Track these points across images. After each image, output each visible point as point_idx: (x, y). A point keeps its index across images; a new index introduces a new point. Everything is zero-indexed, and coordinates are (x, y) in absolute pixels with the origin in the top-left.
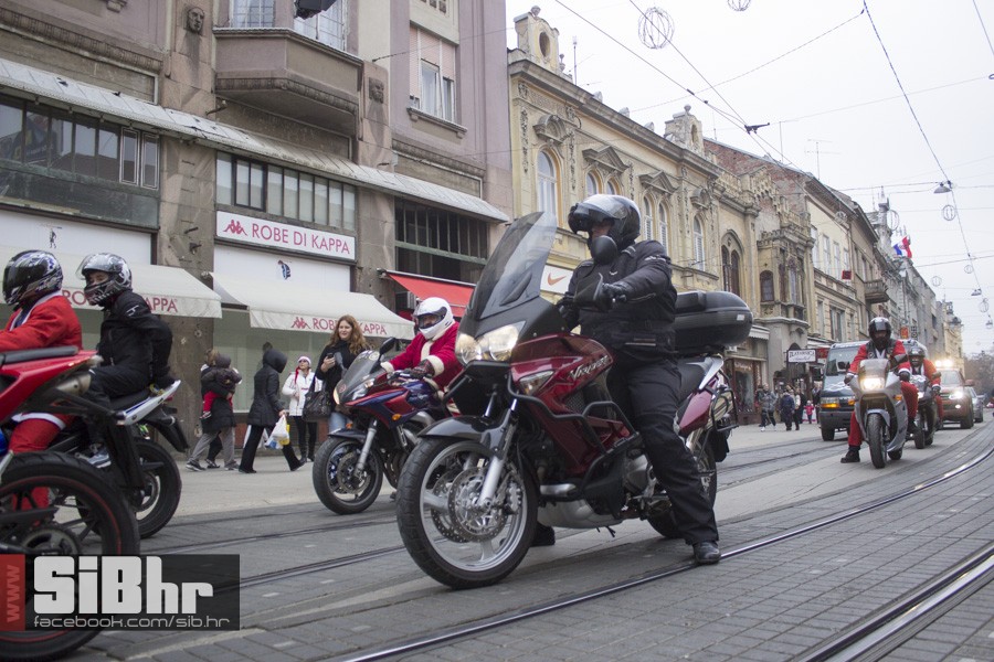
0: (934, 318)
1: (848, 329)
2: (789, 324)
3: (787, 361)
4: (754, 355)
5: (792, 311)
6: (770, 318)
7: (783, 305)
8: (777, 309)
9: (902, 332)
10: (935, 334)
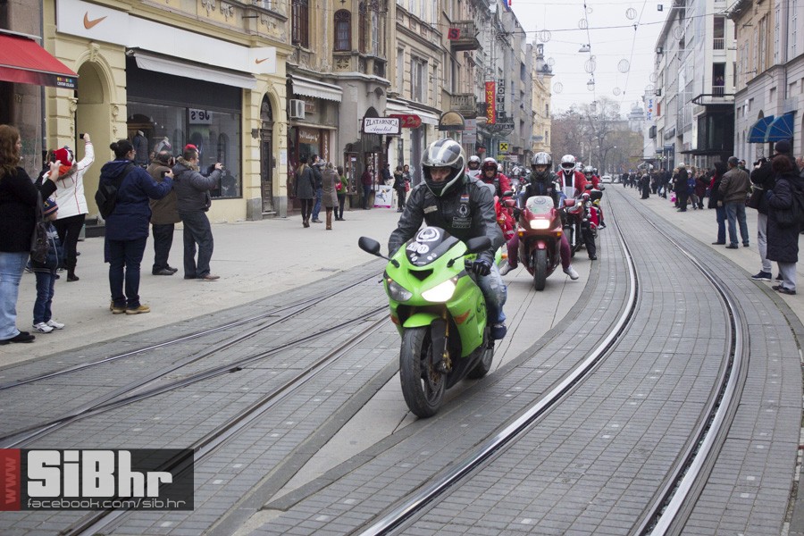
0: (523, 66)
1: (429, 86)
2: (367, 82)
3: (362, 131)
4: (322, 121)
5: (371, 65)
6: (343, 73)
7: (361, 58)
8: (354, 62)
9: (487, 86)
10: (523, 87)
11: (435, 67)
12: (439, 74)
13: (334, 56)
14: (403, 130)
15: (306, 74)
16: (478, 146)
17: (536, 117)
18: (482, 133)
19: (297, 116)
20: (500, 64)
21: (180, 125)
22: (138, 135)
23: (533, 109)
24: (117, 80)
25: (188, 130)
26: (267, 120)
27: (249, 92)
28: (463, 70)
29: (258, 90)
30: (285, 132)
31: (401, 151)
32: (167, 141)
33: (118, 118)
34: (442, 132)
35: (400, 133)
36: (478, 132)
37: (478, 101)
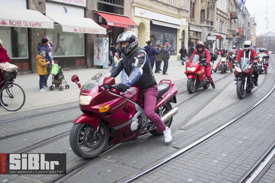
0: (249, 23)
1: (224, 28)
2: (208, 27)
3: (207, 39)
4: (197, 37)
5: (210, 23)
6: (202, 25)
7: (207, 21)
8: (205, 22)
9: (239, 28)
10: (249, 29)
11: (226, 23)
12: (227, 25)
13: (201, 21)
14: (217, 39)
15: (193, 25)
16: (236, 43)
17: (252, 36)
18: (237, 40)
19: (191, 35)
20: (243, 23)
21: (162, 37)
22: (152, 40)
23: (251, 34)
24: (148, 27)
25: (164, 39)
26: (183, 36)
27: (179, 29)
28: (233, 24)
29: (181, 29)
30: (187, 39)
31: (216, 44)
32: (159, 41)
33: (148, 36)
34: (227, 40)
35: (216, 40)
36: (236, 40)
37: (237, 32)
